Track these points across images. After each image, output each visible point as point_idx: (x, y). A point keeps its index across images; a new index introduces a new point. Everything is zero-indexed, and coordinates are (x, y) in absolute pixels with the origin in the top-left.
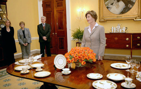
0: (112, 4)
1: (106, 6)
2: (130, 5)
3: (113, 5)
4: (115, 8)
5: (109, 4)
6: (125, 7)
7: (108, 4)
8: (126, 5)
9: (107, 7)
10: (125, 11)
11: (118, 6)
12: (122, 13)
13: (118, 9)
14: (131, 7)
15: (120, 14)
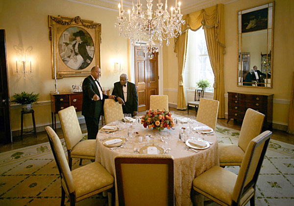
0: (69, 57)
1: (61, 58)
2: (88, 60)
3: (71, 58)
4: (73, 61)
5: (66, 57)
6: (83, 62)
7: (64, 56)
8: (85, 60)
9: (63, 60)
10: (83, 66)
11: (76, 60)
12: (81, 68)
13: (76, 63)
14: (89, 62)
15: (78, 69)
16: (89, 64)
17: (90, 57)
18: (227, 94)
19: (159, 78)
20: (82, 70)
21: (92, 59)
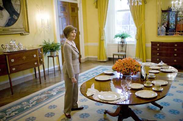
2: (15, 16)
6: (10, 18)
8: (11, 15)
10: (10, 22)
11: (2, 15)
12: (8, 25)
13: (2, 19)
14: (16, 18)
15: (5, 26)
16: (16, 20)
17: (17, 12)
18: (150, 44)
19: (80, 33)
20: (9, 27)
21: (19, 14)
